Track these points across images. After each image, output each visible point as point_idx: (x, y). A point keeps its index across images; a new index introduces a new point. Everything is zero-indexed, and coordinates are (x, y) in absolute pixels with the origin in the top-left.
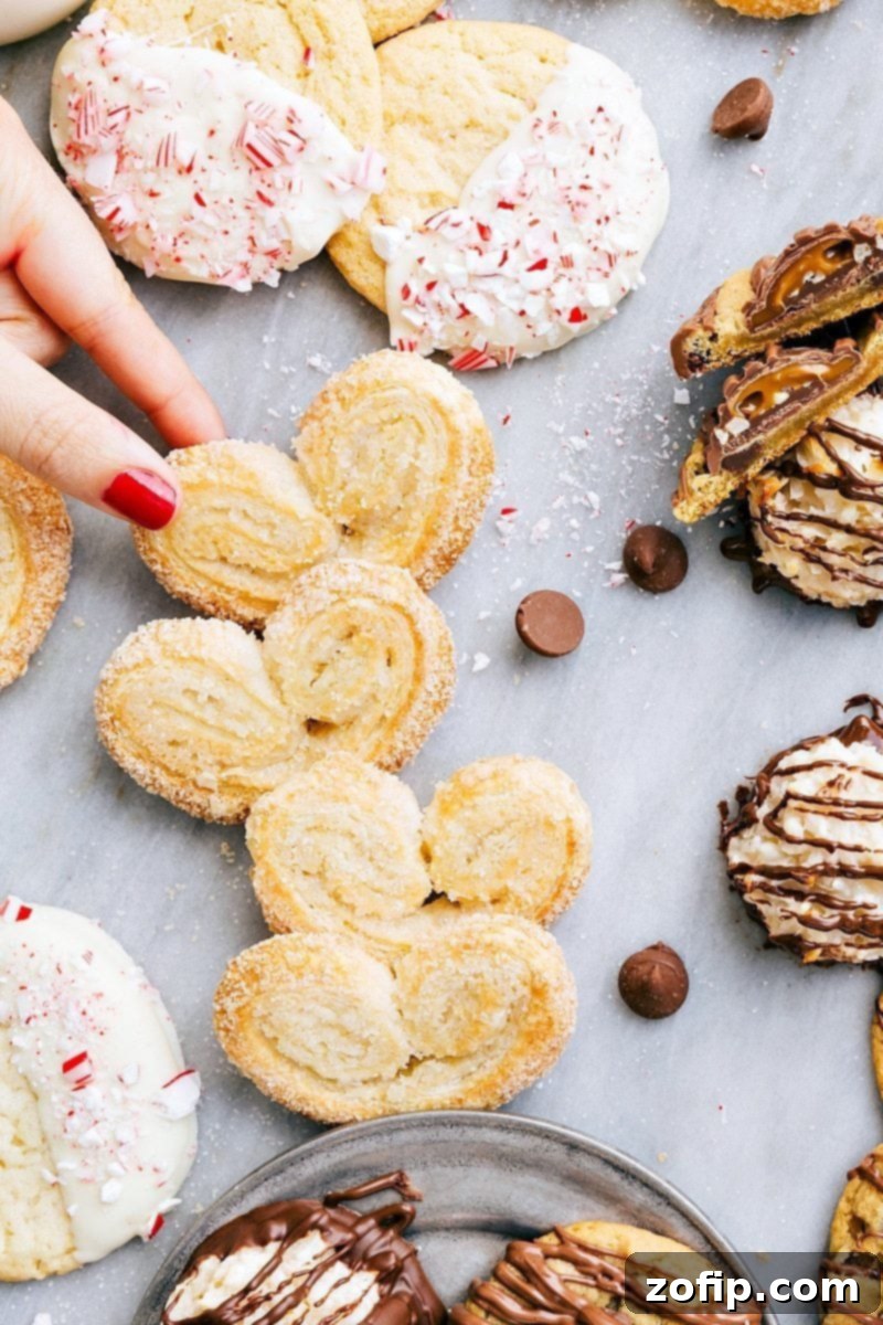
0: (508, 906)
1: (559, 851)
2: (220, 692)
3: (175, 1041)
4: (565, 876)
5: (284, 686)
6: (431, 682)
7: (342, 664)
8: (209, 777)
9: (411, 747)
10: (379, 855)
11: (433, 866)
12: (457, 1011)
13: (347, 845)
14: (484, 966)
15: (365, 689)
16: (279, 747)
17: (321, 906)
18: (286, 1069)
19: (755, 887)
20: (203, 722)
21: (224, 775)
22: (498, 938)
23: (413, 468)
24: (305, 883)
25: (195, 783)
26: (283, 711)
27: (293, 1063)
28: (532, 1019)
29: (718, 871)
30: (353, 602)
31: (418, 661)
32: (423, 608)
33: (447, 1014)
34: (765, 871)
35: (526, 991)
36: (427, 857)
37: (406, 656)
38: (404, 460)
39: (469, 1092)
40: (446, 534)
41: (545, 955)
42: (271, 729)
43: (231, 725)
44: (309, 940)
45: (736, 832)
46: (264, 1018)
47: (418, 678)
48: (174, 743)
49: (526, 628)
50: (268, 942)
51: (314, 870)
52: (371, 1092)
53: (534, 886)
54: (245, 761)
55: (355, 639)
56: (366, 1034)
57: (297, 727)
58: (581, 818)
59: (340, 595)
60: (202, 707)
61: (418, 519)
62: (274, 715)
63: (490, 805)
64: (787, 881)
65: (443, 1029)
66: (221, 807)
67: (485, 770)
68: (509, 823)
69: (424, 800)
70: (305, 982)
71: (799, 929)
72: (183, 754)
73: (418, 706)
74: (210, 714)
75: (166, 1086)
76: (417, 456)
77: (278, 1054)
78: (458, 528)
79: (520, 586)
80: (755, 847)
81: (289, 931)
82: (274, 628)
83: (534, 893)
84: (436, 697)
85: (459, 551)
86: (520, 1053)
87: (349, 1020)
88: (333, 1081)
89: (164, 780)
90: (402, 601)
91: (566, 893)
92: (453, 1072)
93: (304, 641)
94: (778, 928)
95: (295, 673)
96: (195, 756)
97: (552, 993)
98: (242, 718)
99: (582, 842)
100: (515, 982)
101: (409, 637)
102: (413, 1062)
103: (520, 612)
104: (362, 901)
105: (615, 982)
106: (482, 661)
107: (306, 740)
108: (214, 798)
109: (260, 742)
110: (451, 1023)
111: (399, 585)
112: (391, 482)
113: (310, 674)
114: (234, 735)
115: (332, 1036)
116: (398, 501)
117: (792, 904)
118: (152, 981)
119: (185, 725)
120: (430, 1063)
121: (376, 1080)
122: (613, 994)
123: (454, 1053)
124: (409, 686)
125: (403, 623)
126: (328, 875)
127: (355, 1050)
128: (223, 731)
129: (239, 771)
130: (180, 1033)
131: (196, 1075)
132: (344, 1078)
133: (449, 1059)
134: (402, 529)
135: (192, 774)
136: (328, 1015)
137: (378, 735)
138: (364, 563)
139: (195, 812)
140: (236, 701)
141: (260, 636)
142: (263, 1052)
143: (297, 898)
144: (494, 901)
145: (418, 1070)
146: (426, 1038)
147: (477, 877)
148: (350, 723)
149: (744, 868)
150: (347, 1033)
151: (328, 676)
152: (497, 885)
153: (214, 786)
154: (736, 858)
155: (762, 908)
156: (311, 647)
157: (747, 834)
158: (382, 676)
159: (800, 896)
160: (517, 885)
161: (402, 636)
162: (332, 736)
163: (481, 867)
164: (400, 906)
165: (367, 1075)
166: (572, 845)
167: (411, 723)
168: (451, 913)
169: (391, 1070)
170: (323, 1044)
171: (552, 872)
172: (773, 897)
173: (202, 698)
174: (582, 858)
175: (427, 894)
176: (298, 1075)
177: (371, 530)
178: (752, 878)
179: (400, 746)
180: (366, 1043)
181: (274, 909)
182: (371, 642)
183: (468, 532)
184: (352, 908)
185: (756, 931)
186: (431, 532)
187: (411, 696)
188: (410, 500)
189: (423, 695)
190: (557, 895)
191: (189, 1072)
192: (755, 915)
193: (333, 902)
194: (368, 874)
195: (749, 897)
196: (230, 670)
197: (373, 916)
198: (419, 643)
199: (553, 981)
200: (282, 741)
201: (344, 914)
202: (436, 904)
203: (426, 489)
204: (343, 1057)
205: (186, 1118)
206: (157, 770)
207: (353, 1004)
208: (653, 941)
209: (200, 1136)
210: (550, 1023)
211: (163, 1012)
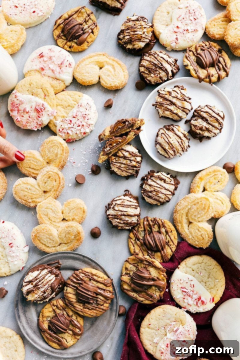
0: (74, 221)
1: (82, 212)
2: (31, 188)
3: (25, 241)
4: (83, 216)
5: (40, 186)
6: (62, 184)
7: (48, 182)
8: (30, 200)
9: (59, 194)
10: (56, 212)
11: (64, 214)
12: (67, 236)
13: (51, 211)
14: (71, 229)
15: (52, 186)
16: (40, 195)
17: (47, 220)
18: (41, 244)
19: (111, 218)
20: (28, 192)
21: (32, 200)
22: (73, 225)
23: (57, 153)
24: (44, 216)
25: (28, 202)
26: (40, 190)
27: (43, 244)
28: (78, 237)
29: (105, 216)
30: (49, 173)
31: (60, 181)
32: (60, 173)
33: (65, 237)
34: (112, 215)
35: (77, 233)
36: (63, 213)
37: (58, 180)
38: (56, 152)
39: (68, 248)
40: (62, 163)
41: (80, 228)
42: (39, 193)
43: (33, 192)
44: (45, 225)
45: (108, 210)
46: (38, 237)
47: (60, 183)
48: (25, 196)
49: (77, 179)
50: (39, 225)
51: (46, 214)
52: (54, 248)
53: (78, 217)
54: (35, 198)
55: (50, 178)
56: (53, 239)
57: (42, 192)
58: (85, 208)
59: (48, 172)
60: (28, 190)
61: (58, 160)
62: (39, 191)
63: (72, 205)
64: (116, 217)
65: (65, 239)
66: (32, 205)
67: (71, 200)
68: (75, 208)
69: (62, 205)
70: (44, 231)
71: (117, 224)
72: (26, 197)
73: (60, 188)
74: (30, 191)
75: (24, 247)
76: (58, 151)
77: (41, 242)
78: (64, 162)
79: (76, 174)
80: (111, 212)
81: (42, 224)
82: (38, 178)
83: (78, 219)
84: (62, 186)
85: (64, 165)
86: (76, 242)
87: (51, 237)
88: (48, 247)
89: (24, 202)
90: (57, 172)
91: (83, 219)
92: (66, 245)
93: (43, 179)
94: (114, 224)
95: (41, 184)
96: (28, 198)
97: (81, 233)
98: (34, 191)
99: (86, 211)
100: (75, 232)
101: (58, 177)
102: (60, 244)
103: (76, 177)
104: (53, 220)
105: (90, 233)
106: (70, 185)
107: (44, 194)
108: (31, 204)
109: (37, 195)
110: (66, 238)
111: (56, 170)
112: (54, 155)
113: (44, 184)
114: (33, 194)
115: (48, 240)
116: (55, 158)
117: (116, 220)
118: (22, 232)
119: (26, 193)
120: (63, 244)
121: (54, 247)
122: (90, 234)
123: (66, 242)
124: (58, 185)
125: (57, 175)
126: (48, 215)
127: (52, 242)
128: (32, 194)
129: (34, 199)
130: (26, 240)
131: (28, 246)
132: (50, 246)
133: (65, 244)
134: (56, 162)
135: (28, 200)
136: (48, 236)
137: (54, 192)
138: (51, 167)
139: (28, 206)
140: (33, 189)
141: (36, 179)
142: (38, 242)
143: (44, 219)
144: (73, 220)
145: (61, 245)
146: (62, 240)
147: (70, 216)
148: (50, 191)
149: (109, 215)
150: (50, 239)
151: (46, 184)
152: (73, 217)
153: (31, 202)
154: (108, 213)
155: (112, 221)
156: (44, 180)
157: (110, 210)
158: (55, 184)
159: (117, 219)
160: (76, 217)
161: (57, 177)
162: (48, 193)
163: (70, 214)
164: (59, 220)
165: (53, 246)
166: (84, 212)
167: (59, 190)
168: (66, 222)
169: (57, 245)
170: (47, 241)
171: (81, 215)
172: (113, 219)
173: (28, 189)
174: (86, 214)
175: (62, 218)
176: (43, 246)
177: (51, 163)
178: (110, 216)
179: (58, 194)
180: (53, 241)
181: (40, 220)
182: (52, 179)
183: (65, 162)
184: (51, 220)
185: (111, 225)
186: (60, 162)
187: (59, 186)
188: (57, 158)
189: (60, 186)
190: (82, 219)
191: (27, 246)
192: (111, 222)
193: (48, 219)
194: (54, 215)
195: (110, 219)
196: (32, 184)
197: (54, 222)
198: (59, 178)
199: (81, 232)
200: (40, 194)
201: (51, 221)
202: (64, 221)
203: (59, 156)
204: (50, 243)
205: (27, 252)
206: (22, 200)
207: (51, 235)
208: (96, 226)
209: (29, 255)
210: (80, 238)
211: (23, 237)
